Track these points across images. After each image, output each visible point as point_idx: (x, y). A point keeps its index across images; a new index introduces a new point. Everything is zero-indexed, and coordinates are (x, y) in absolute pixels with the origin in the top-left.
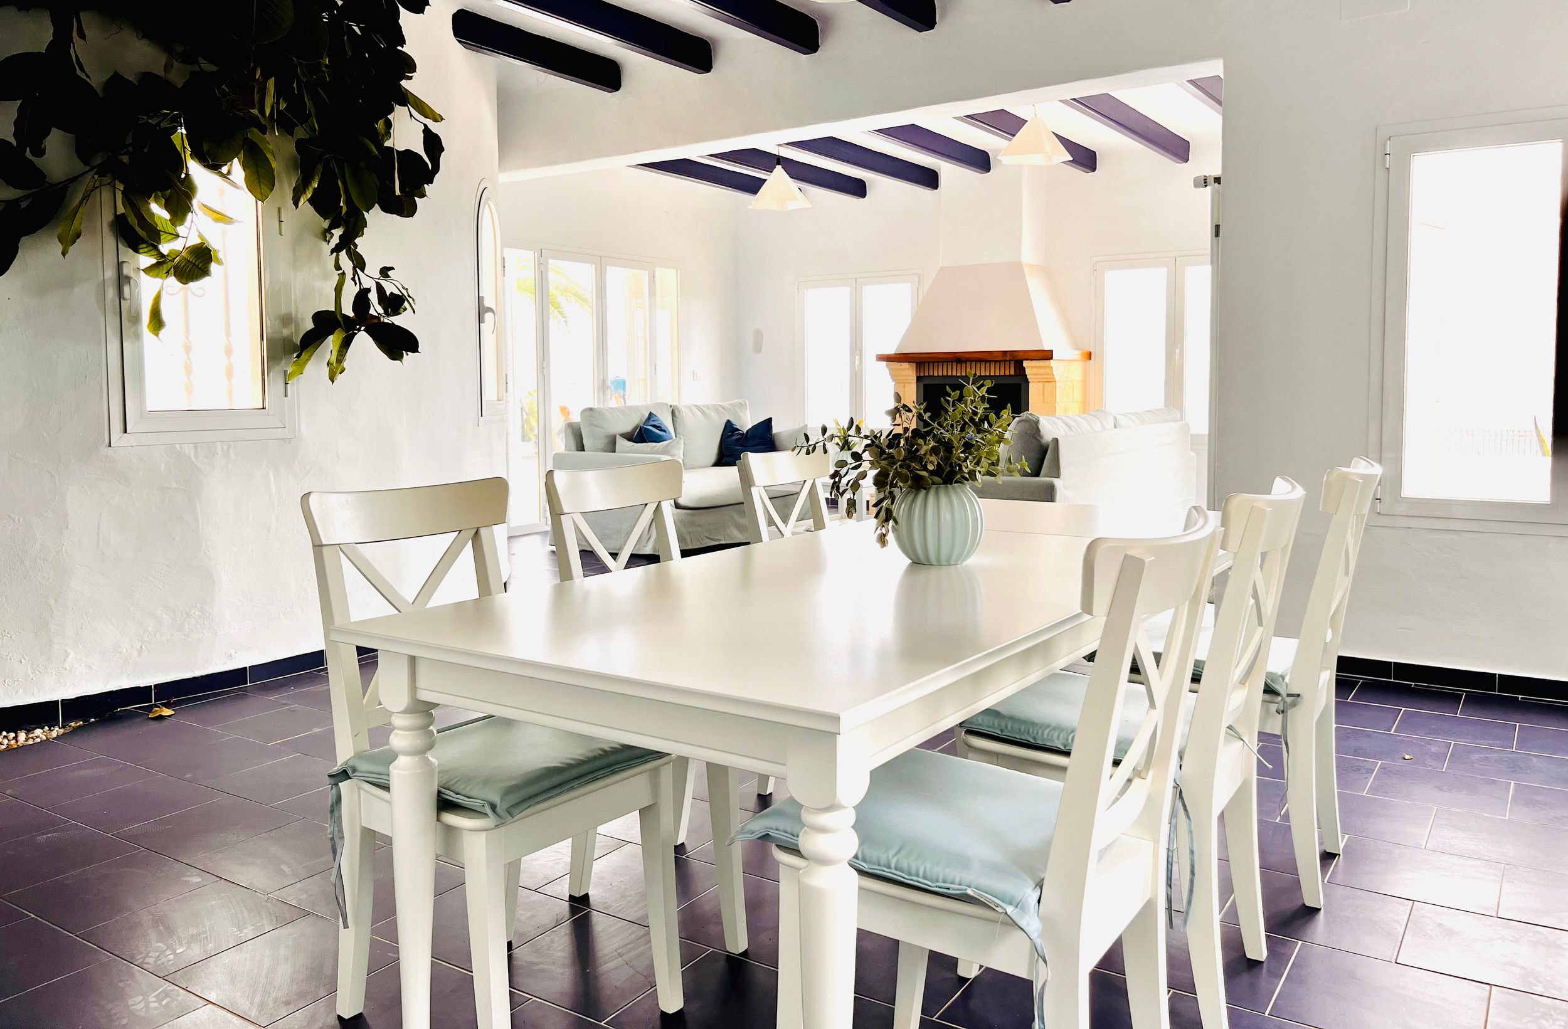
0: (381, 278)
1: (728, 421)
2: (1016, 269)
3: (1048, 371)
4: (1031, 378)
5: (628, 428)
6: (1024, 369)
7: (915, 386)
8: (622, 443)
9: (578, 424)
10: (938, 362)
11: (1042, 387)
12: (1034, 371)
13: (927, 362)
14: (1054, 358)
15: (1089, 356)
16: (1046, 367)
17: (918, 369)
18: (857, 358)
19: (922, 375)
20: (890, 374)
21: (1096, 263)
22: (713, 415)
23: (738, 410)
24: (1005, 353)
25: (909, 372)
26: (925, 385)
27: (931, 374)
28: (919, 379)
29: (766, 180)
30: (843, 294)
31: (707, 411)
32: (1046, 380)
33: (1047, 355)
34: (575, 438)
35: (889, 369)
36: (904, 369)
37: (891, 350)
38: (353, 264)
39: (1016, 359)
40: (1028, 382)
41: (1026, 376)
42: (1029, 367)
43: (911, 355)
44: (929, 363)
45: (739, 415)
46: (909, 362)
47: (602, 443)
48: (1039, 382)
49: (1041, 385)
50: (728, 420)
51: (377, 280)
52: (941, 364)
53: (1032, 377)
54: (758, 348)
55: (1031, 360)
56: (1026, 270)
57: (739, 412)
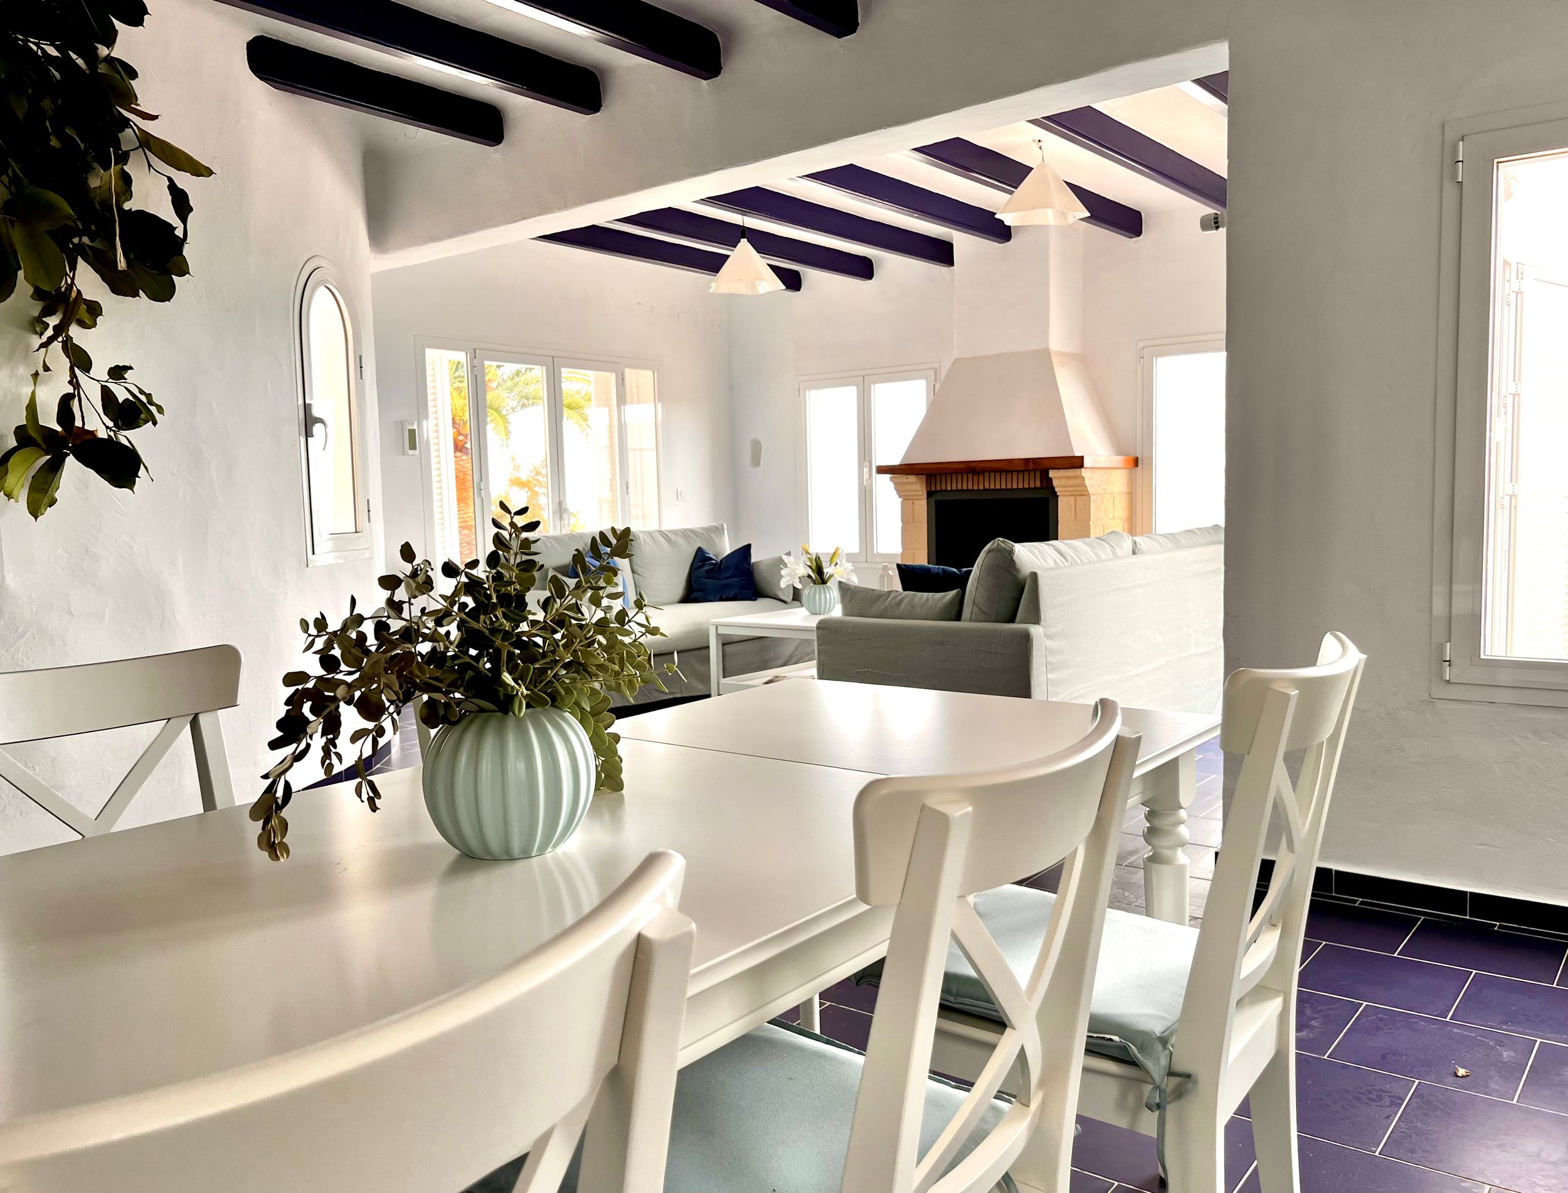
0: (111, 380)
1: (700, 550)
2: (1043, 357)
3: (1079, 481)
4: (1059, 491)
6: (1051, 480)
7: (925, 502)
10: (952, 474)
11: (1073, 502)
12: (1063, 482)
13: (938, 474)
14: (1085, 465)
15: (1136, 462)
16: (1076, 477)
17: (928, 483)
18: (866, 470)
19: (933, 489)
20: (896, 489)
21: (1143, 349)
22: (681, 541)
23: (712, 535)
24: (1027, 460)
25: (917, 486)
26: (937, 501)
27: (944, 488)
28: (930, 494)
29: (729, 256)
30: (848, 395)
31: (673, 537)
32: (1078, 493)
33: (1076, 463)
35: (894, 483)
36: (911, 483)
37: (896, 460)
38: (70, 362)
39: (1040, 468)
40: (1055, 496)
41: (1054, 488)
42: (1057, 478)
43: (917, 466)
44: (941, 474)
45: (714, 541)
46: (916, 475)
48: (1069, 495)
49: (1073, 498)
50: (700, 548)
51: (104, 384)
52: (954, 476)
53: (1062, 489)
54: (756, 461)
55: (1059, 469)
56: (1055, 361)
57: (715, 539)
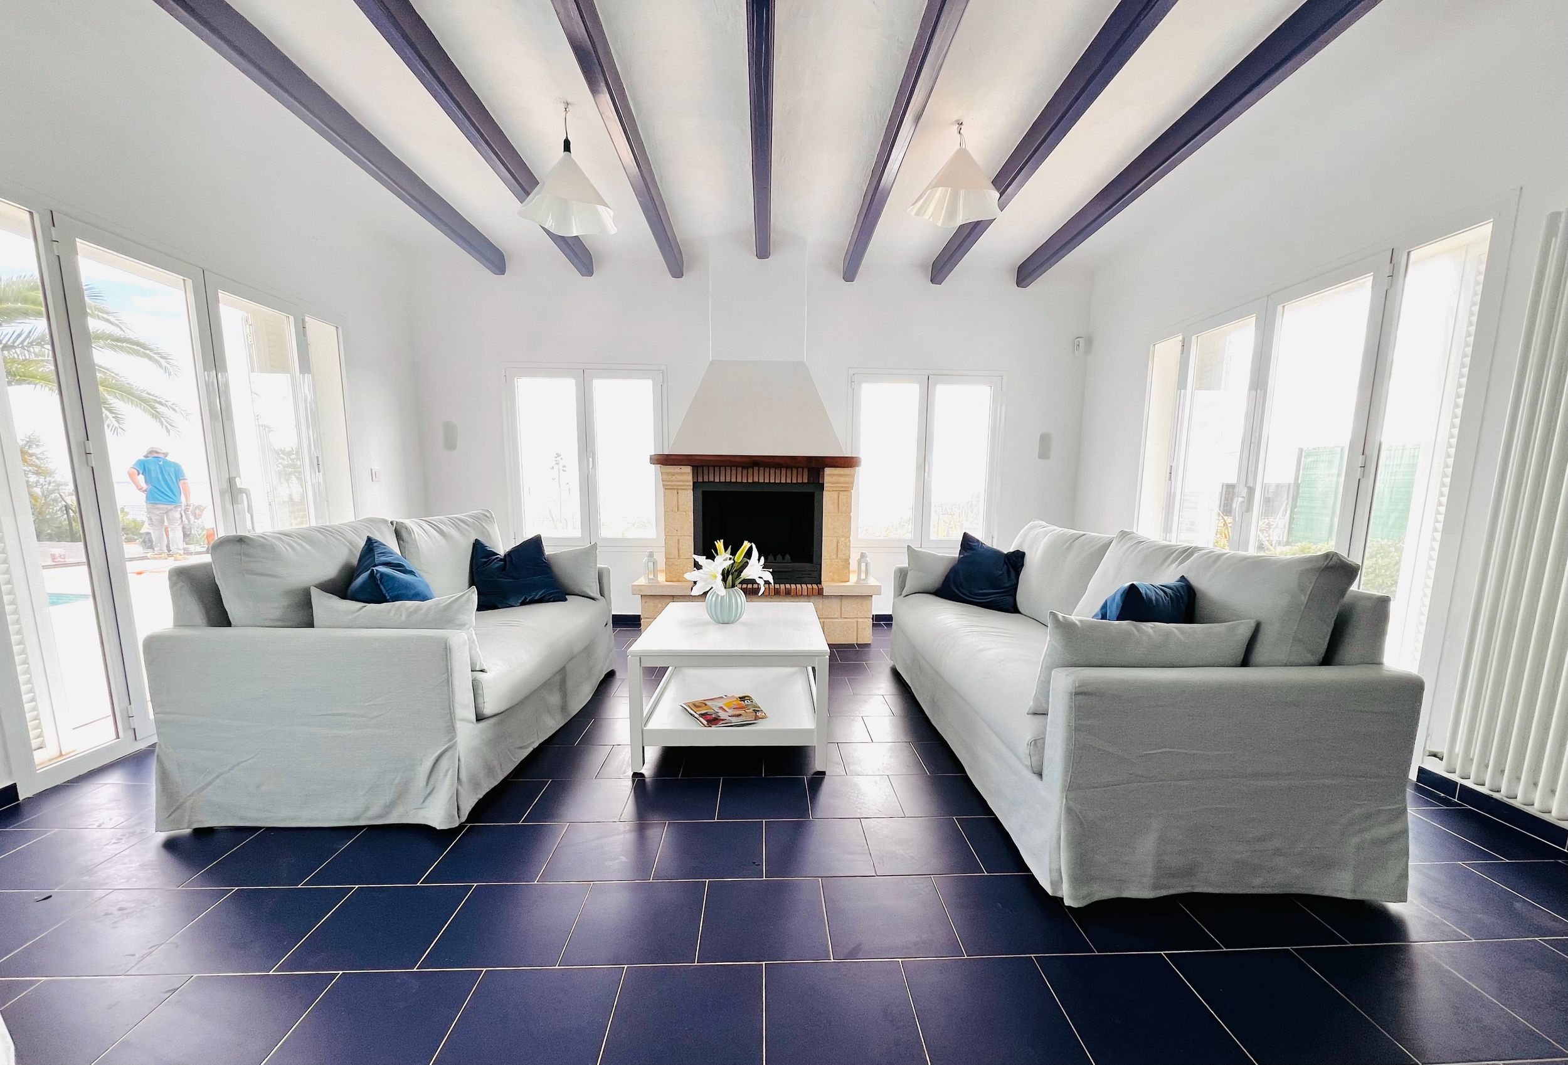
1: (476, 545)
2: (801, 368)
3: (848, 479)
4: (827, 489)
5: (330, 570)
6: (822, 477)
7: (690, 493)
8: (326, 605)
9: (206, 567)
10: (720, 467)
12: (834, 479)
13: (706, 466)
14: (858, 466)
16: (846, 476)
17: (695, 474)
18: (590, 460)
19: (700, 480)
20: (661, 480)
21: (853, 375)
22: (455, 534)
23: (488, 527)
24: (800, 459)
25: (685, 475)
26: (704, 492)
27: (711, 479)
28: (696, 485)
30: (566, 387)
32: (843, 491)
34: (201, 599)
36: (681, 474)
39: (815, 467)
40: (823, 492)
41: (823, 485)
42: (828, 475)
44: (709, 467)
47: (277, 608)
48: (836, 493)
50: (475, 543)
52: (723, 469)
53: (830, 486)
55: (831, 468)
